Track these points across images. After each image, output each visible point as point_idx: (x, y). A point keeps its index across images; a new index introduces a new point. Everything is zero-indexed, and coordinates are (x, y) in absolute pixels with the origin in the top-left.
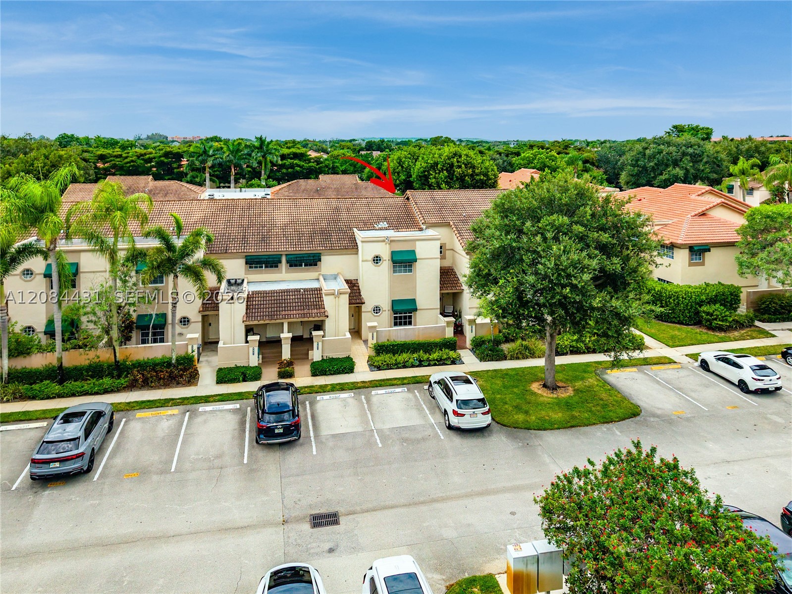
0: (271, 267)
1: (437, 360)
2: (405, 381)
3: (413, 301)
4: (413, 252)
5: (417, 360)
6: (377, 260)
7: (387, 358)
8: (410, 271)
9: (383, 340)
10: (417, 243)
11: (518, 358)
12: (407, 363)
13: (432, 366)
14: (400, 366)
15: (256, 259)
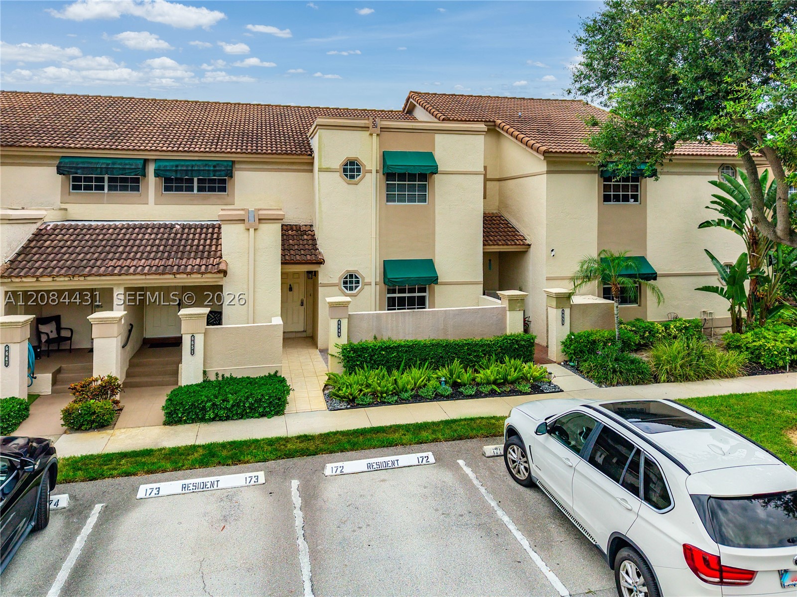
0: (124, 188)
1: (495, 382)
2: (424, 434)
3: (429, 263)
4: (430, 156)
5: (446, 382)
6: (352, 169)
7: (375, 378)
8: (423, 199)
9: (365, 337)
10: (438, 138)
11: (686, 378)
12: (424, 390)
13: (486, 396)
14: (405, 395)
15: (83, 163)
